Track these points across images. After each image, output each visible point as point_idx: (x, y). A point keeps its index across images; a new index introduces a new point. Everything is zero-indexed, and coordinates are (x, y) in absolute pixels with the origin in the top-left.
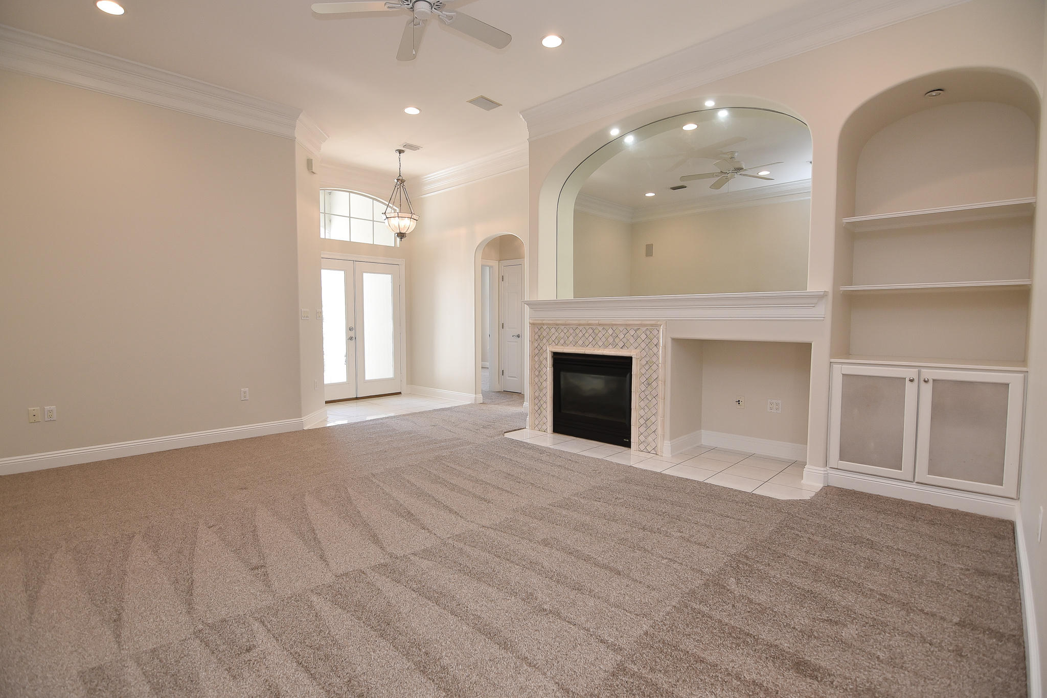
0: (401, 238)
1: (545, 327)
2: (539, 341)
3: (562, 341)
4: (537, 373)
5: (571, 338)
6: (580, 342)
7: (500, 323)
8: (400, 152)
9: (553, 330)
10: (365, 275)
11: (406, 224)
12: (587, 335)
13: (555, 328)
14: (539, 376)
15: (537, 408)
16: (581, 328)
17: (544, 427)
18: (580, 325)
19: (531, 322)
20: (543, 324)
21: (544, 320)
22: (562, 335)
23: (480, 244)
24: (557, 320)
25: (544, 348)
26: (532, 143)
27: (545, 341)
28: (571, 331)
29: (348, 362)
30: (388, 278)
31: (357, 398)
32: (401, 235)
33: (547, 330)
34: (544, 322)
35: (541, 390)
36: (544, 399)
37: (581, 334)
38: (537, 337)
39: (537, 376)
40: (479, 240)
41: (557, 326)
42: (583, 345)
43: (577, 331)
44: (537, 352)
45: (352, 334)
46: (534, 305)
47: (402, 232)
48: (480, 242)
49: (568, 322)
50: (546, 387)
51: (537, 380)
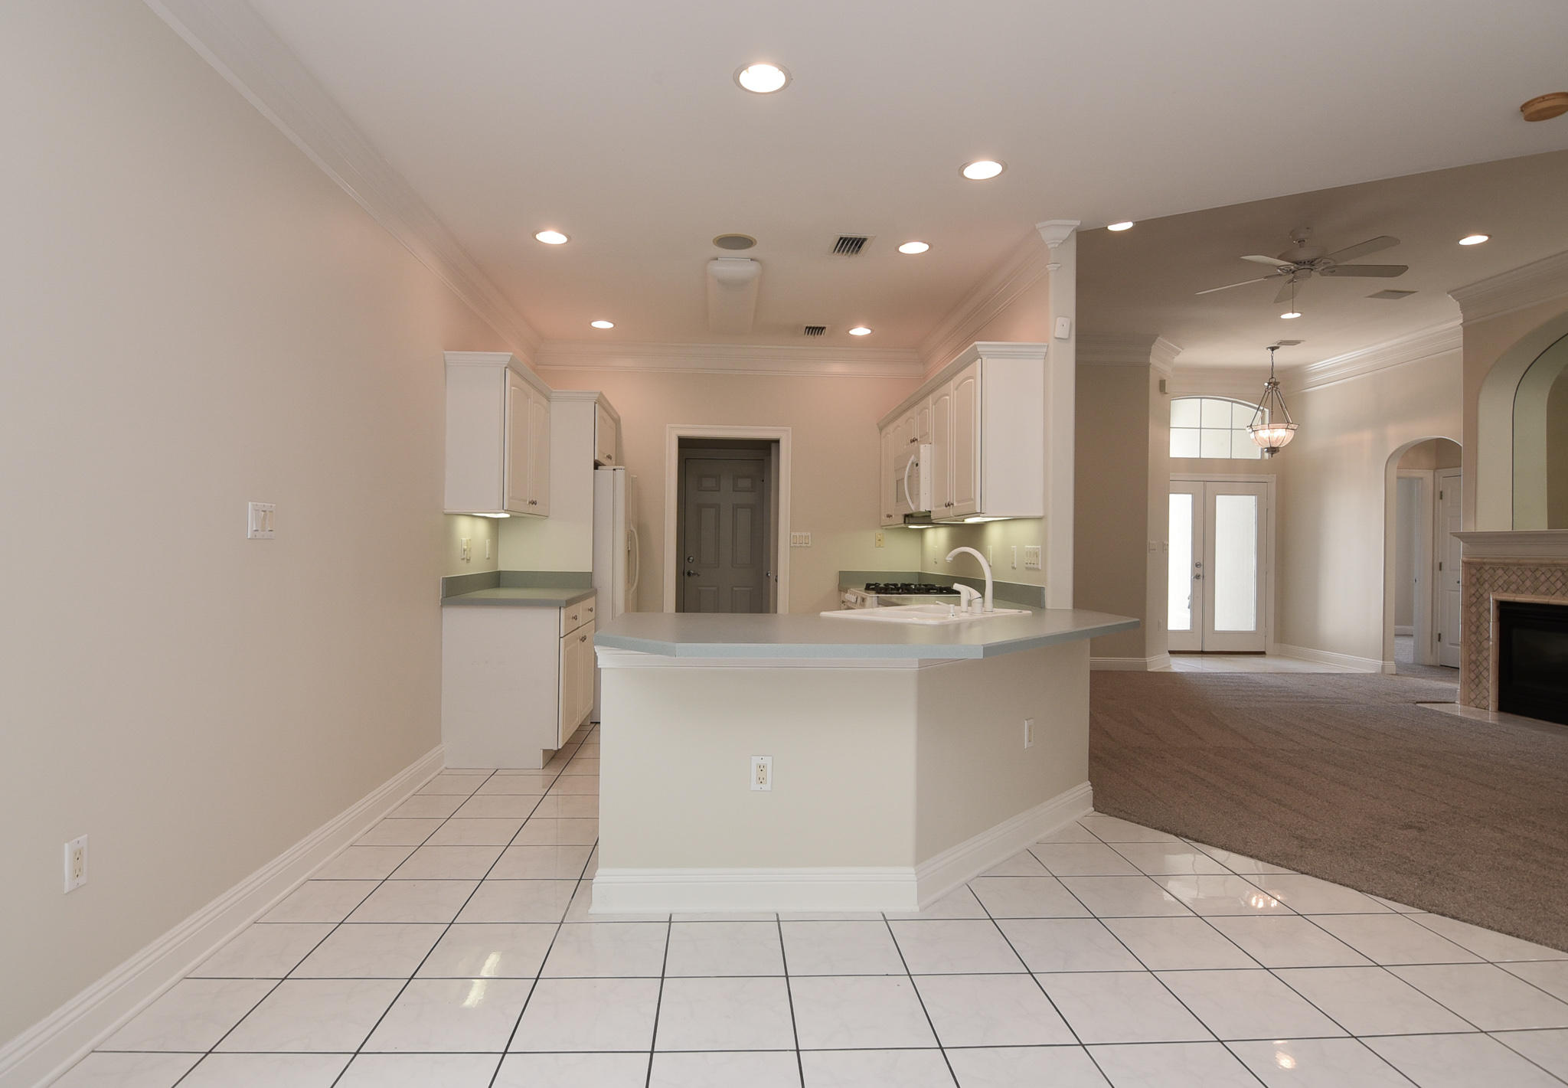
0: (1272, 454)
1: (1487, 568)
2: (1478, 586)
3: (1513, 587)
4: (1473, 629)
5: (1528, 583)
6: (1543, 589)
7: (1435, 561)
8: (1273, 349)
9: (1500, 572)
10: (1218, 498)
11: (1280, 435)
12: (1553, 579)
13: (1503, 569)
14: (1477, 632)
15: (1473, 676)
16: (1543, 569)
17: (1484, 702)
18: (1542, 565)
19: (1465, 559)
20: (1484, 563)
21: (1484, 558)
22: (1514, 578)
23: (1392, 455)
24: (1506, 558)
25: (1485, 595)
26: (1468, 329)
27: (1486, 586)
28: (1529, 574)
29: (1192, 607)
30: (1251, 500)
31: (1202, 653)
32: (1272, 450)
33: (1491, 571)
34: (1485, 560)
35: (1479, 652)
36: (1485, 664)
37: (1543, 578)
38: (1474, 580)
39: (1475, 633)
40: (1392, 447)
41: (1506, 567)
42: (1548, 593)
43: (1538, 574)
44: (1473, 603)
45: (1199, 571)
46: (1469, 538)
47: (1273, 446)
48: (1392, 451)
49: (1521, 562)
50: (1488, 649)
51: (1473, 638)
